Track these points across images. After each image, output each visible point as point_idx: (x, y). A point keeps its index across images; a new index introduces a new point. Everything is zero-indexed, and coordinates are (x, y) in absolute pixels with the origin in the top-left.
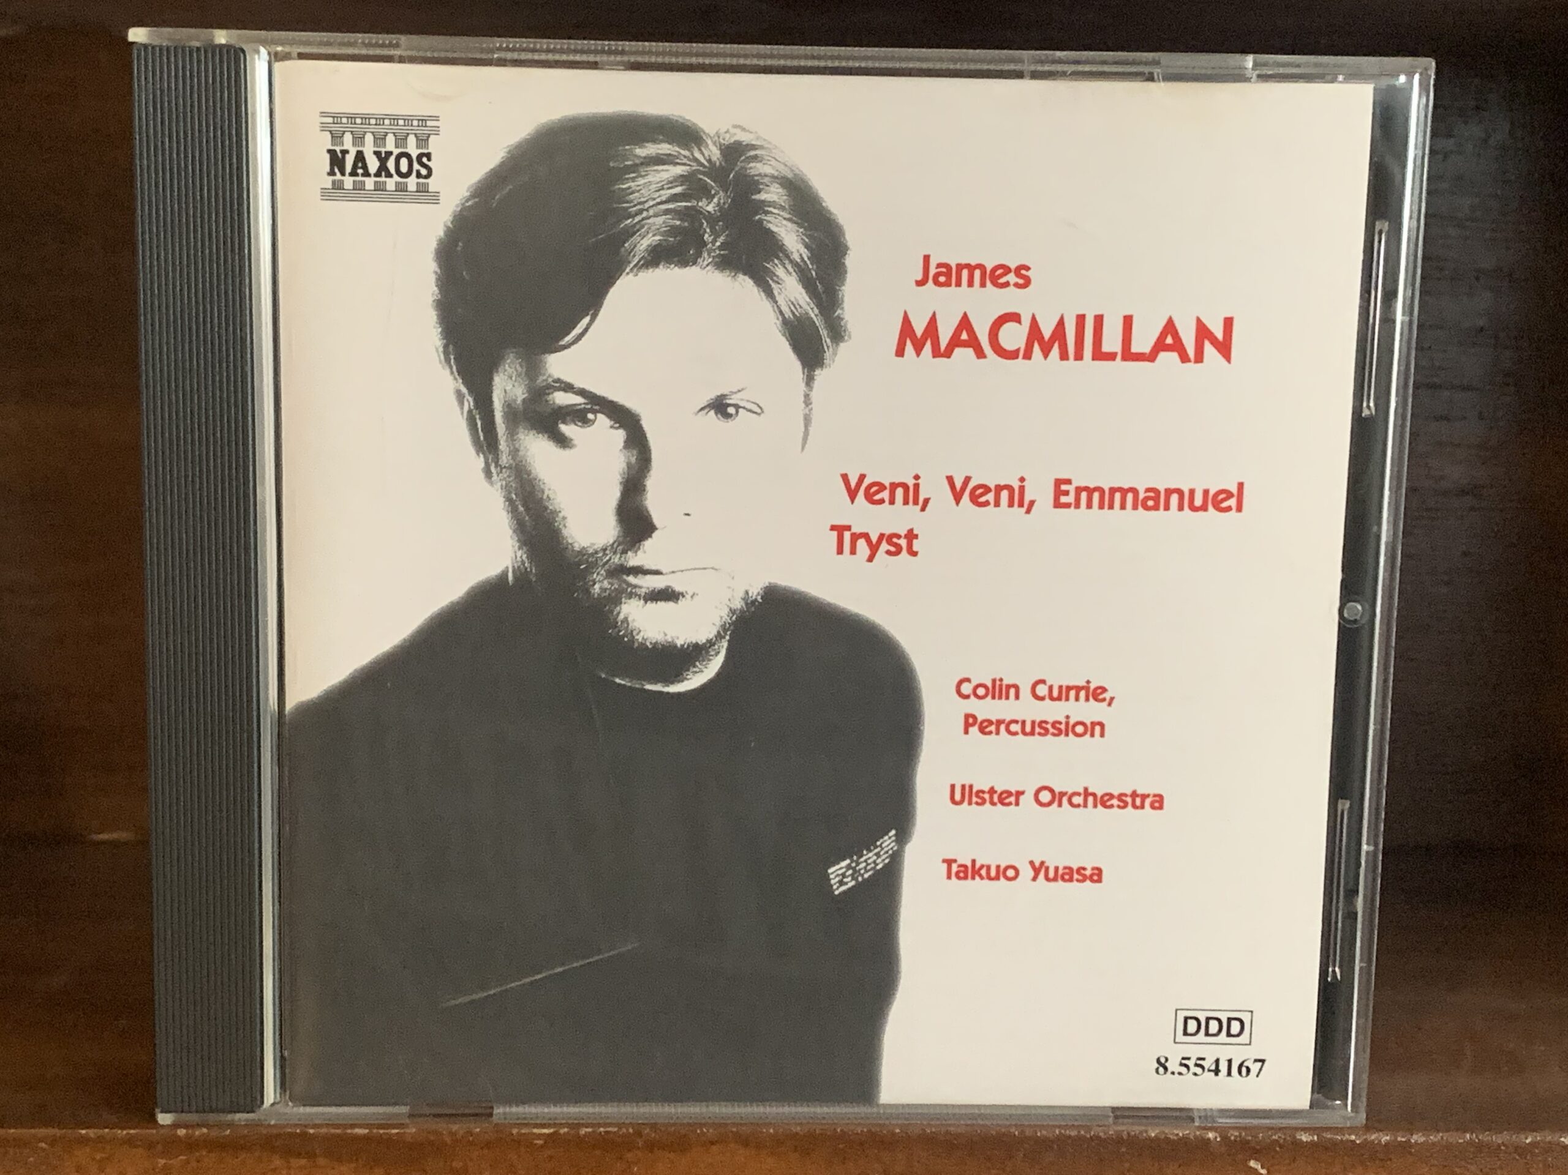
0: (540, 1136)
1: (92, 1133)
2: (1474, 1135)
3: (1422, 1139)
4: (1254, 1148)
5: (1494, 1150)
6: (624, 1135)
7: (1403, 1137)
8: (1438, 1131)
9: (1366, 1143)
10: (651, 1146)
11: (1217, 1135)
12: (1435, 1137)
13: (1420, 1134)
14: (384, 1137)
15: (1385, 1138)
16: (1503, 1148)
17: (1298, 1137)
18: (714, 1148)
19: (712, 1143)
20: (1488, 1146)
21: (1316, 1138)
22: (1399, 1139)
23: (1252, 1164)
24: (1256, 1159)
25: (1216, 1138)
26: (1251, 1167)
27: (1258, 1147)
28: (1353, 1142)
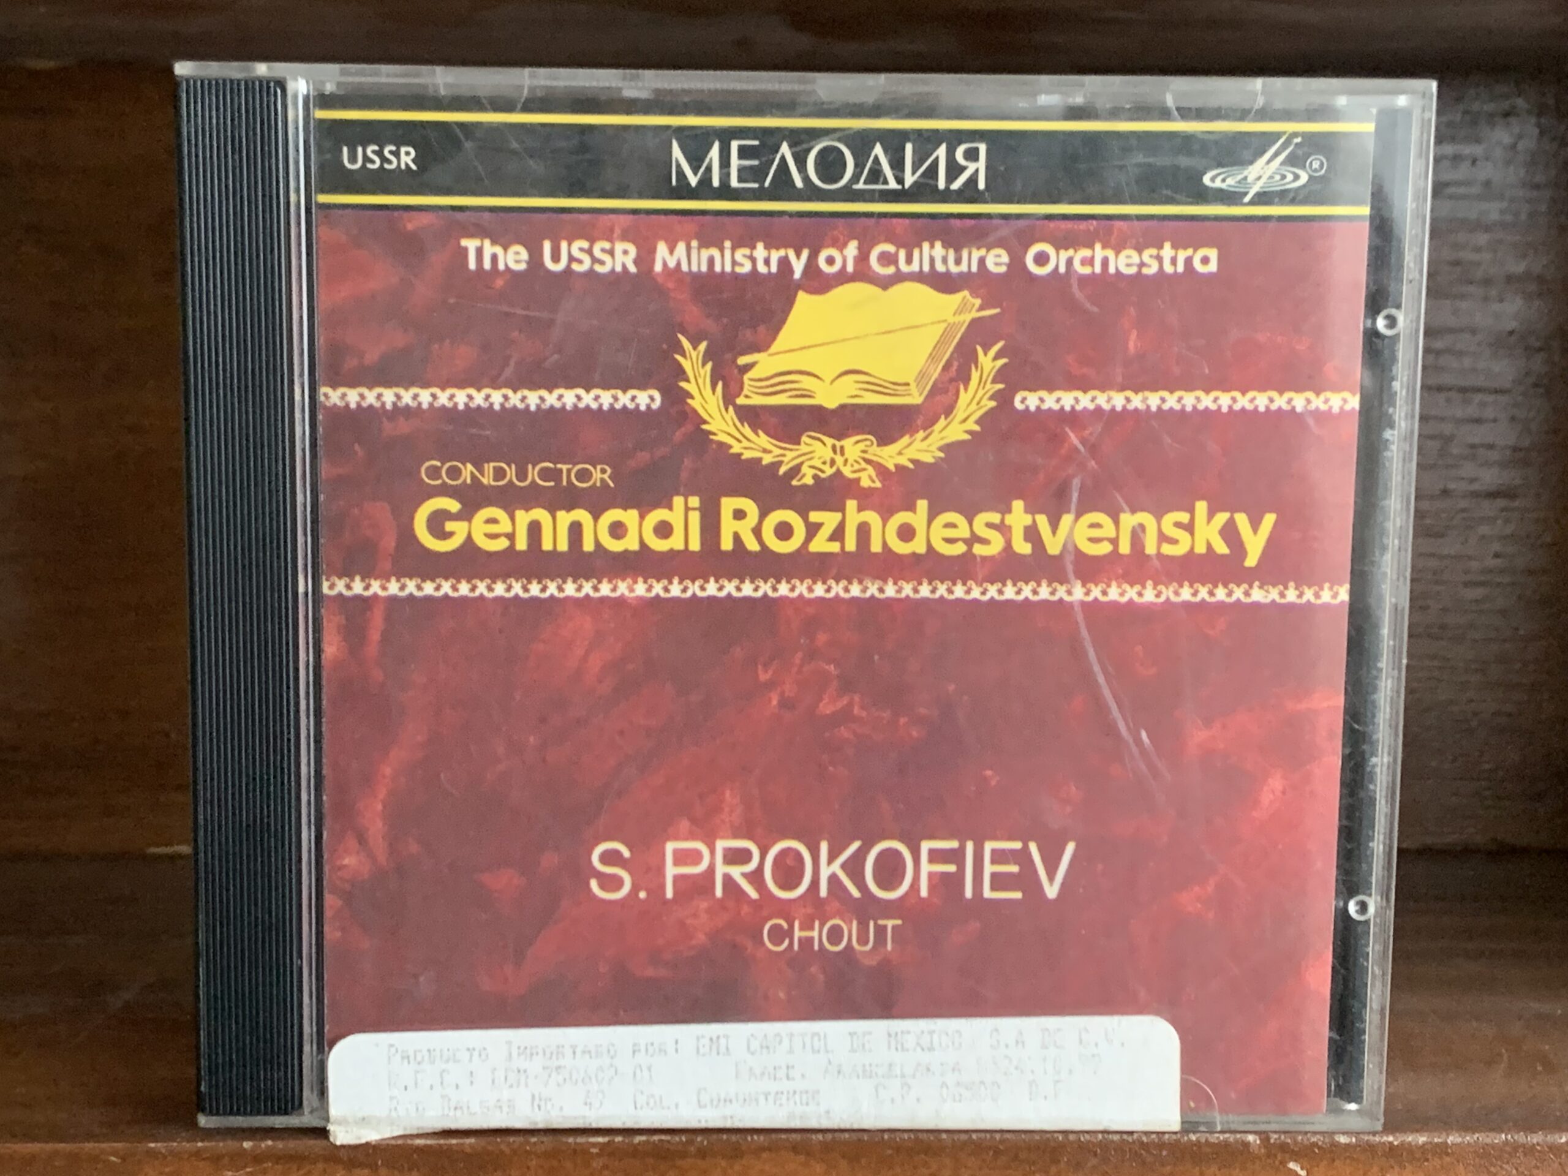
0: (594, 1145)
1: (159, 1145)
2: (1509, 1137)
3: (1459, 1140)
4: (1293, 1151)
5: (1530, 1150)
6: (678, 1143)
7: (1439, 1137)
8: (1474, 1133)
9: (1402, 1144)
10: (702, 1154)
11: (1257, 1137)
12: (1472, 1138)
13: (1457, 1135)
14: (445, 1148)
15: (1422, 1139)
16: (1538, 1148)
17: (1337, 1139)
18: (765, 1155)
19: (763, 1149)
20: (1523, 1146)
21: (1354, 1140)
22: (1436, 1140)
23: (1292, 1165)
24: (1296, 1161)
25: (1255, 1141)
26: (1291, 1170)
27: (1296, 1149)
28: (1391, 1143)
